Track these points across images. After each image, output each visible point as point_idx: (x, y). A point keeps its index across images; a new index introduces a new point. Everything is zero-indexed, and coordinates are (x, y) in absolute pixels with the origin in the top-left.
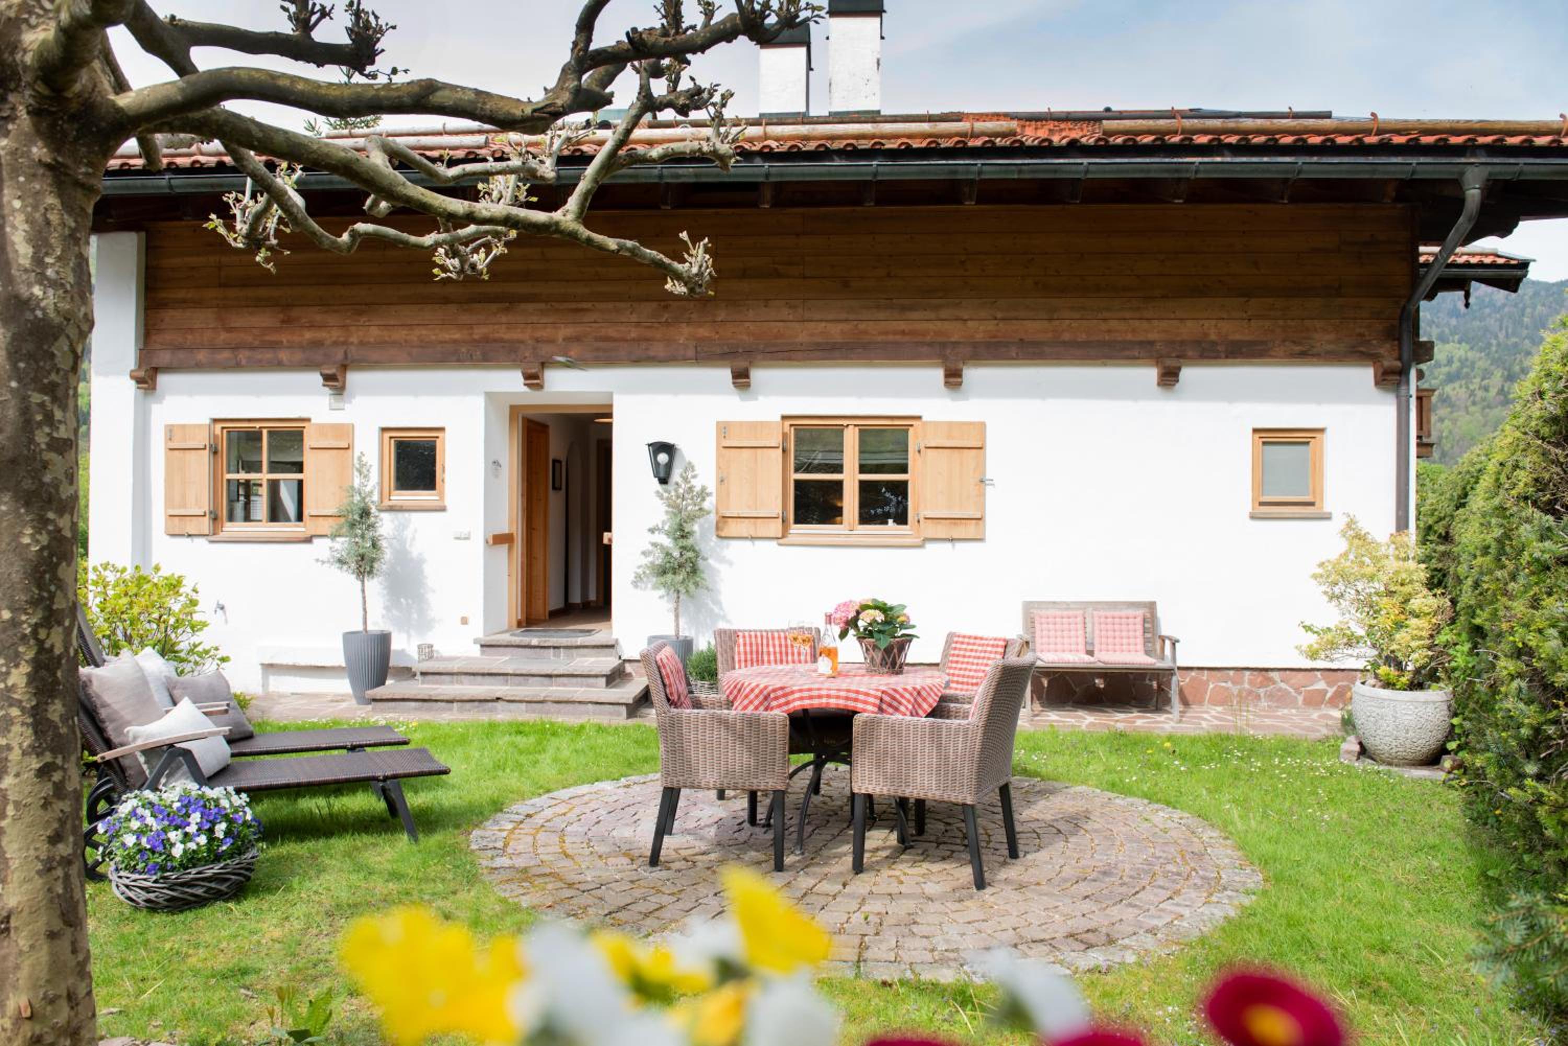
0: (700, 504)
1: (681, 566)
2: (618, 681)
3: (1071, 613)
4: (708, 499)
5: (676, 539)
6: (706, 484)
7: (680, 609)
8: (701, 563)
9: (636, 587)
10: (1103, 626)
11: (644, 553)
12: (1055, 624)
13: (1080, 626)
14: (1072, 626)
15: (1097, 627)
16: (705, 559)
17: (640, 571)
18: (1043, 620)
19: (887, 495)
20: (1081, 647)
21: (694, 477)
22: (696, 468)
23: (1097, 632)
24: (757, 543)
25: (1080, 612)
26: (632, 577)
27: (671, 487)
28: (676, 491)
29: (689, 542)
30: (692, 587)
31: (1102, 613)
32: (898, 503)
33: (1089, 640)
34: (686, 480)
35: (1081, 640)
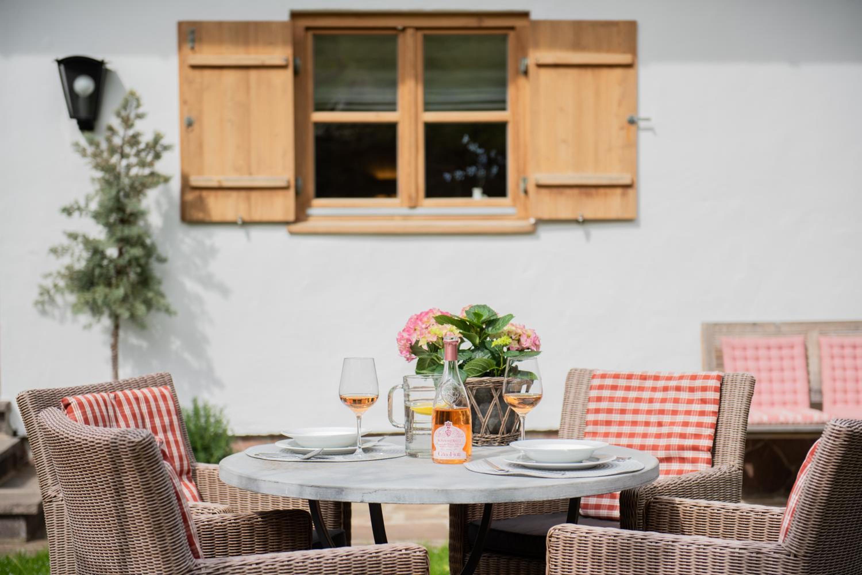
0: (151, 164)
1: (121, 272)
2: (12, 473)
3: (783, 340)
4: (166, 156)
5: (109, 226)
6: (162, 130)
7: (120, 346)
8: (156, 268)
9: (44, 313)
10: (837, 362)
11: (54, 251)
12: (757, 359)
13: (799, 362)
14: (786, 363)
15: (827, 362)
16: (162, 260)
17: (49, 283)
18: (738, 353)
19: (473, 147)
20: (803, 398)
21: (140, 116)
22: (143, 101)
23: (827, 373)
24: (256, 233)
25: (798, 340)
26: (34, 295)
27: (101, 137)
28: (109, 140)
29: (132, 231)
30: (141, 309)
31: (836, 340)
32: (490, 162)
33: (815, 386)
34: (127, 123)
35: (802, 386)
